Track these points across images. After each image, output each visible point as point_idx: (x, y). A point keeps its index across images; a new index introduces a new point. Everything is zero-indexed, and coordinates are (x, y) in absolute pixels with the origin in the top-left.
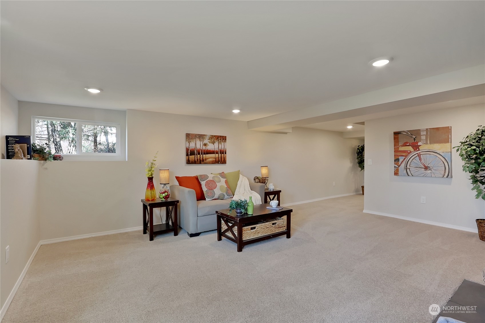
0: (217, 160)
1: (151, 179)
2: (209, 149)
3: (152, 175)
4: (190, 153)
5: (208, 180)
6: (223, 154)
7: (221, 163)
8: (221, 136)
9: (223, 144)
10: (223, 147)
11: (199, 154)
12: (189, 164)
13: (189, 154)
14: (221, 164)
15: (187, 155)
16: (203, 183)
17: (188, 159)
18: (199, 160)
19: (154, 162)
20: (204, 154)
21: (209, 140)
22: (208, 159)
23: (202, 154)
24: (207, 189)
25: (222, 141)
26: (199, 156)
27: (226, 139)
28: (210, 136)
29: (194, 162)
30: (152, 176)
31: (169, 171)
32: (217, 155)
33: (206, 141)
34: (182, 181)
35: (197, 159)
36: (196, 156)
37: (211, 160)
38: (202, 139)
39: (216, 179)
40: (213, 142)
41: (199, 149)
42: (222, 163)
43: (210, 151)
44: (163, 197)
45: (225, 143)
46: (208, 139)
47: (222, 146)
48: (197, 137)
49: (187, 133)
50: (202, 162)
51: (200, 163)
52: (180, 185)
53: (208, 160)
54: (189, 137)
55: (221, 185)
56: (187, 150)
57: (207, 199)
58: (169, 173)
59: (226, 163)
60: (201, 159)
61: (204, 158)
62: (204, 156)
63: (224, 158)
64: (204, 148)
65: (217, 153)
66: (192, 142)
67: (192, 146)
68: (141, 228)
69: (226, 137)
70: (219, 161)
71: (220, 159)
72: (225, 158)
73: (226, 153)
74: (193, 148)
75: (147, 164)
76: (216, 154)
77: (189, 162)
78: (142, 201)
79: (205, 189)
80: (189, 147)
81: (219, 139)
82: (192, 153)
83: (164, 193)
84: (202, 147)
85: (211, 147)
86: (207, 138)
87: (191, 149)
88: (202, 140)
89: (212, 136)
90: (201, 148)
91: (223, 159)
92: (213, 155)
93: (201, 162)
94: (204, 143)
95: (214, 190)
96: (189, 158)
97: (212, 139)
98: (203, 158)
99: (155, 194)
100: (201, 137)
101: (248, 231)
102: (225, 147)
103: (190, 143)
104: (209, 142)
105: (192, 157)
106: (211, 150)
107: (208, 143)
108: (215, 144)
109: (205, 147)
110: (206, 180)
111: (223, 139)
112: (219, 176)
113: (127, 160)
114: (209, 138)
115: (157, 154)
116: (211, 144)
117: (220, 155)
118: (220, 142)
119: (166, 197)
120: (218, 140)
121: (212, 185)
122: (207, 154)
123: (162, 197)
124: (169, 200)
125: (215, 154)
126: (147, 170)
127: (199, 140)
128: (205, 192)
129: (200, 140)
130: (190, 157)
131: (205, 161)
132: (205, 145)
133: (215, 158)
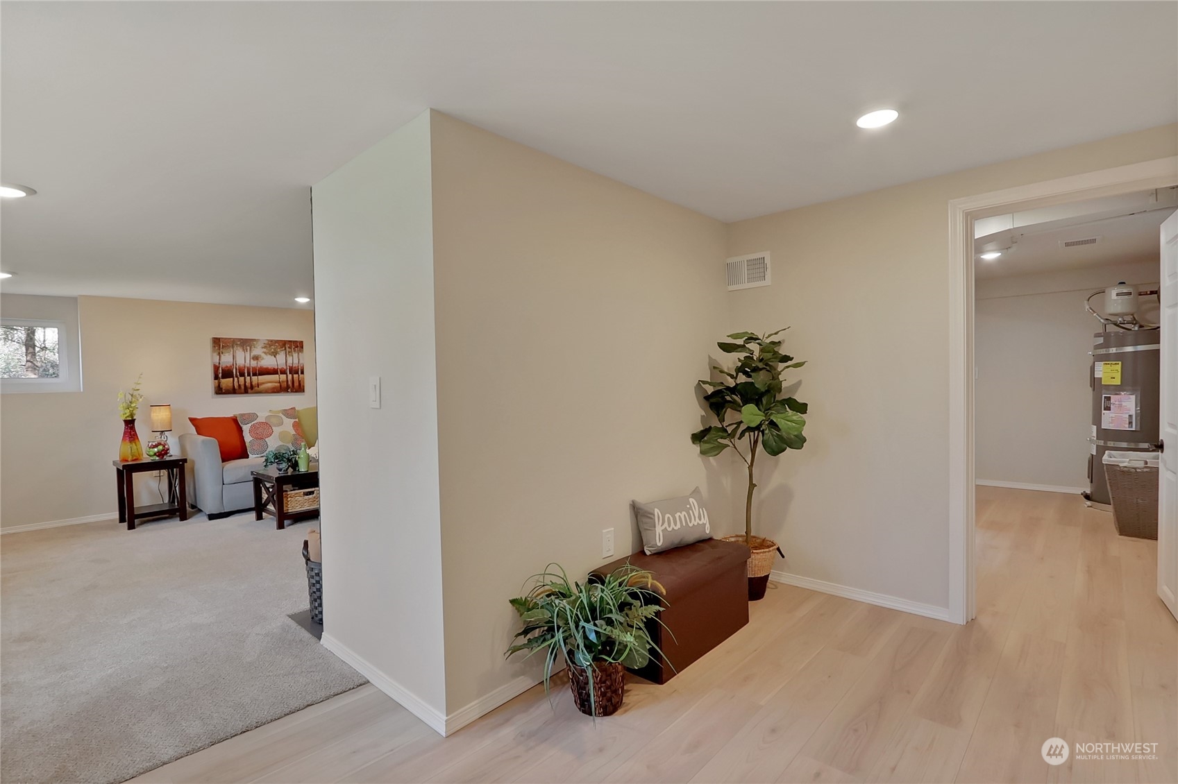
0: (282, 386)
1: (130, 423)
2: (265, 367)
3: (132, 415)
4: (222, 373)
5: (255, 422)
6: (297, 373)
7: (292, 391)
8: (291, 341)
9: (295, 355)
10: (296, 361)
11: (242, 374)
12: (220, 394)
13: (220, 375)
14: (292, 394)
15: (216, 377)
16: (246, 428)
17: (219, 385)
18: (243, 387)
19: (136, 393)
20: (253, 375)
21: (264, 350)
22: (263, 383)
23: (249, 375)
24: (251, 439)
25: (295, 351)
26: (242, 379)
27: (302, 347)
28: (266, 342)
29: (233, 391)
30: (132, 417)
31: (170, 408)
32: (283, 377)
33: (258, 351)
34: (201, 426)
35: (239, 386)
36: (236, 379)
37: (270, 385)
38: (248, 348)
39: (274, 421)
40: (273, 352)
41: (242, 366)
42: (296, 392)
43: (267, 369)
44: (155, 454)
45: (300, 354)
46: (263, 348)
47: (294, 360)
48: (237, 344)
49: (216, 338)
50: (249, 391)
51: (246, 392)
52: (199, 434)
53: (262, 387)
54: (219, 344)
55: (282, 430)
56: (216, 368)
57: (250, 455)
58: (171, 412)
59: (304, 391)
60: (248, 384)
61: (253, 384)
62: (254, 378)
63: (299, 382)
64: (254, 364)
65: (283, 372)
66: (227, 354)
67: (226, 360)
68: (116, 515)
69: (302, 342)
70: (288, 387)
71: (290, 383)
72: (301, 382)
73: (302, 373)
74: (228, 365)
75: (121, 396)
76: (281, 375)
77: (219, 391)
78: (114, 463)
79: (248, 438)
80: (219, 363)
81: (287, 346)
82: (227, 373)
83: (156, 446)
84: (248, 361)
85: (268, 362)
86: (260, 345)
87: (224, 366)
88: (249, 350)
89: (271, 341)
90: (247, 365)
91: (296, 384)
92: (275, 377)
93: (247, 390)
94: (252, 354)
95: (266, 439)
96: (219, 383)
97: (270, 346)
98: (251, 382)
99: (140, 450)
100: (246, 343)
101: (300, 499)
102: (301, 362)
103: (222, 355)
104: (265, 353)
105: (226, 382)
106: (270, 367)
107: (263, 355)
108: (277, 356)
109: (256, 362)
110: (253, 423)
111: (297, 347)
112: (281, 415)
113: (82, 390)
114: (263, 345)
115: (140, 378)
116: (269, 356)
117: (290, 376)
118: (289, 352)
119: (160, 454)
120: (285, 349)
121: (263, 430)
122: (260, 374)
123: (152, 453)
124: (167, 458)
125: (278, 374)
126: (121, 408)
127: (241, 350)
128: (247, 444)
129: (245, 350)
130: (223, 381)
131: (256, 388)
132: (256, 358)
133: (280, 382)
